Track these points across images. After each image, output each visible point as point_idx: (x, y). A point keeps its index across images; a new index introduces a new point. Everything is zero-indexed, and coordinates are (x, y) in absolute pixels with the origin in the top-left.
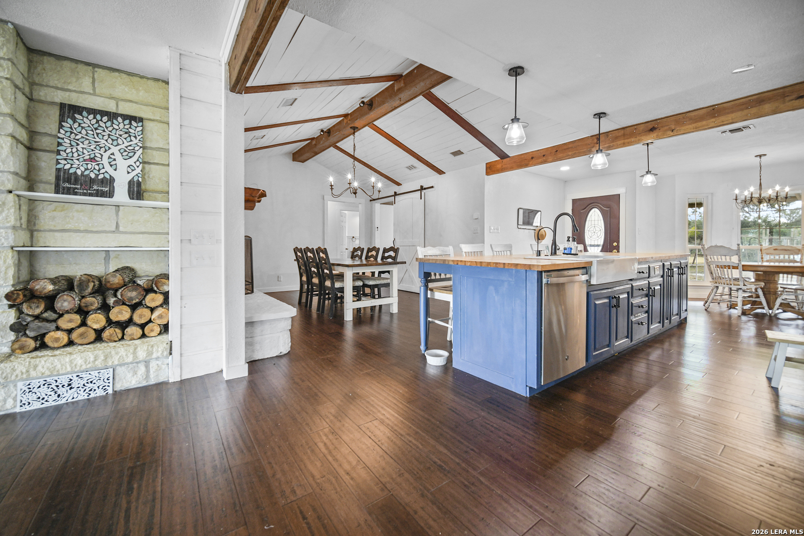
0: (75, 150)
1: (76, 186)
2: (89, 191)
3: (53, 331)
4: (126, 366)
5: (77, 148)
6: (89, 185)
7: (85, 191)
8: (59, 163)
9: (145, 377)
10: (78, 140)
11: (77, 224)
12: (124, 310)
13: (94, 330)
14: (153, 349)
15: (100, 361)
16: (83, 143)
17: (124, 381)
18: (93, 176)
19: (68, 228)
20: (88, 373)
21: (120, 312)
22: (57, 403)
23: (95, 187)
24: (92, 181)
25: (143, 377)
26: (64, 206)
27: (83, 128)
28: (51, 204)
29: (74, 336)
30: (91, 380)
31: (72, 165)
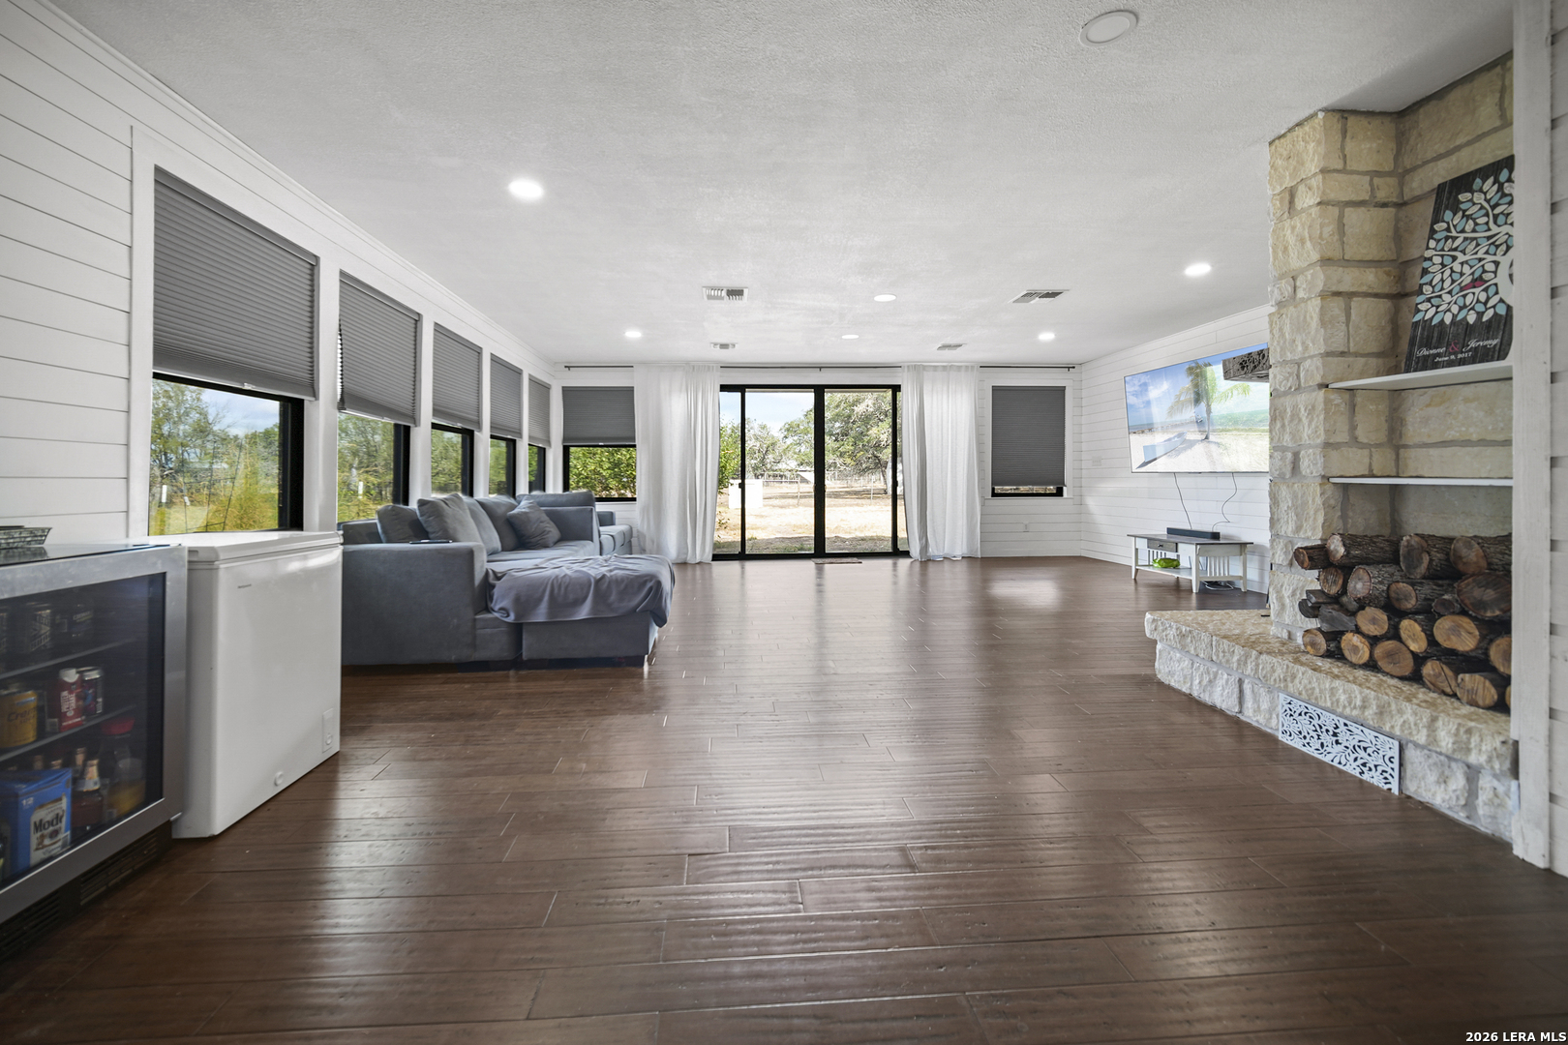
0: (1448, 272)
1: (1439, 350)
2: (1460, 356)
3: (1351, 631)
4: (1426, 751)
5: (1451, 268)
6: (1461, 341)
7: (1453, 357)
8: (1419, 311)
9: (1462, 802)
10: (1455, 249)
11: (1464, 429)
12: (1464, 628)
13: (1412, 652)
14: (1469, 739)
15: (1371, 712)
16: (1464, 252)
17: (1423, 784)
18: (1472, 318)
19: (1450, 438)
20: (1361, 728)
21: (1456, 630)
22: (1320, 757)
23: (1473, 344)
24: (1469, 330)
25: (1458, 798)
26: (1445, 393)
27: (1469, 217)
28: (1425, 393)
29: (1378, 651)
30: (1365, 745)
31: (1438, 307)
